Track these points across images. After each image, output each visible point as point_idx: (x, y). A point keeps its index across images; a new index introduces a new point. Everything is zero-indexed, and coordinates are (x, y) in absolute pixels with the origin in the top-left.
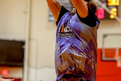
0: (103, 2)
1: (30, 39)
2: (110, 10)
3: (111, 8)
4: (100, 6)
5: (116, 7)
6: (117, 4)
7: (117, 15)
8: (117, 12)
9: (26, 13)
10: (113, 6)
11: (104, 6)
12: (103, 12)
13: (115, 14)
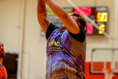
0: (92, 19)
1: (23, 52)
2: (99, 26)
3: (99, 24)
4: (89, 22)
5: (105, 23)
6: (106, 20)
7: (105, 31)
8: (105, 28)
9: (19, 27)
10: (101, 22)
11: (93, 22)
12: (92, 28)
13: (103, 30)
